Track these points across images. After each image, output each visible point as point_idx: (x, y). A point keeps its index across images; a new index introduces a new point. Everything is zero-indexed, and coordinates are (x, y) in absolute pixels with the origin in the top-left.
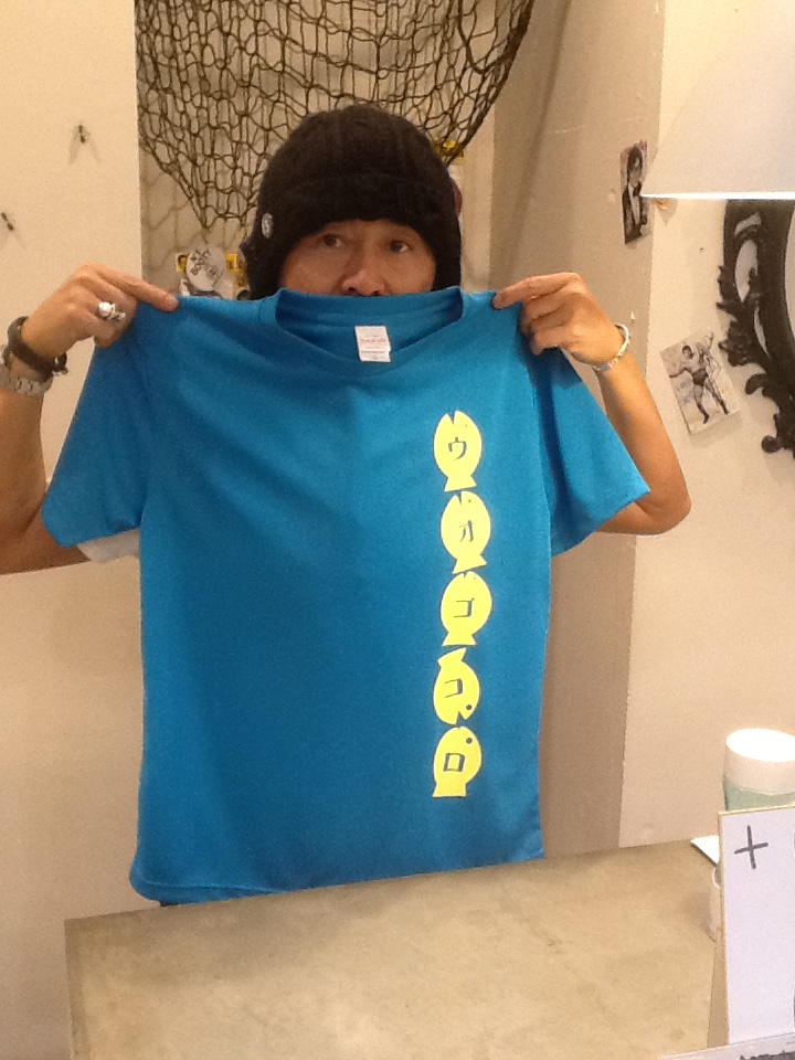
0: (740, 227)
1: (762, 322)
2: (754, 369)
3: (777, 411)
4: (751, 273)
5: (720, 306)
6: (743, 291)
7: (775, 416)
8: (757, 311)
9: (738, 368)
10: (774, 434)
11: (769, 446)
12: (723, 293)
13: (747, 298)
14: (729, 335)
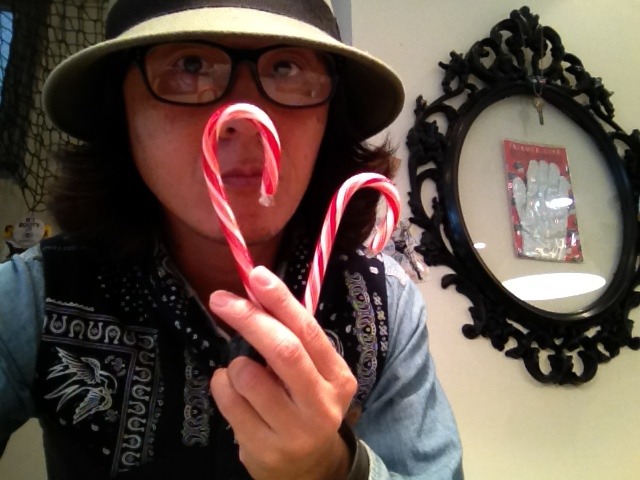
0: (420, 170)
1: (448, 236)
2: (446, 271)
3: (471, 305)
4: (434, 200)
5: (411, 220)
6: (429, 212)
7: (471, 309)
8: (442, 227)
9: (433, 268)
10: (471, 322)
11: (469, 332)
12: (413, 211)
13: (433, 216)
14: (421, 241)
